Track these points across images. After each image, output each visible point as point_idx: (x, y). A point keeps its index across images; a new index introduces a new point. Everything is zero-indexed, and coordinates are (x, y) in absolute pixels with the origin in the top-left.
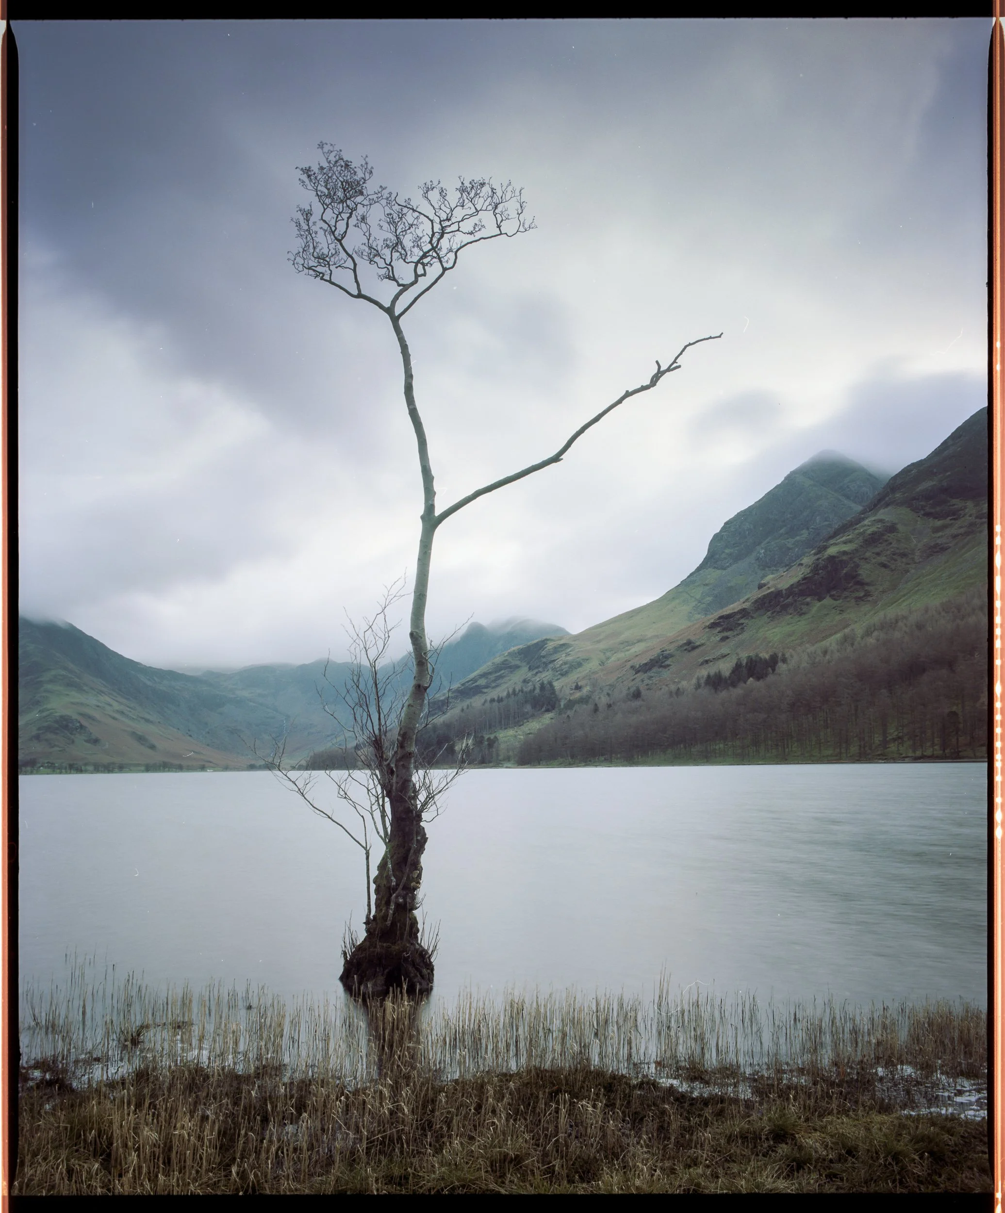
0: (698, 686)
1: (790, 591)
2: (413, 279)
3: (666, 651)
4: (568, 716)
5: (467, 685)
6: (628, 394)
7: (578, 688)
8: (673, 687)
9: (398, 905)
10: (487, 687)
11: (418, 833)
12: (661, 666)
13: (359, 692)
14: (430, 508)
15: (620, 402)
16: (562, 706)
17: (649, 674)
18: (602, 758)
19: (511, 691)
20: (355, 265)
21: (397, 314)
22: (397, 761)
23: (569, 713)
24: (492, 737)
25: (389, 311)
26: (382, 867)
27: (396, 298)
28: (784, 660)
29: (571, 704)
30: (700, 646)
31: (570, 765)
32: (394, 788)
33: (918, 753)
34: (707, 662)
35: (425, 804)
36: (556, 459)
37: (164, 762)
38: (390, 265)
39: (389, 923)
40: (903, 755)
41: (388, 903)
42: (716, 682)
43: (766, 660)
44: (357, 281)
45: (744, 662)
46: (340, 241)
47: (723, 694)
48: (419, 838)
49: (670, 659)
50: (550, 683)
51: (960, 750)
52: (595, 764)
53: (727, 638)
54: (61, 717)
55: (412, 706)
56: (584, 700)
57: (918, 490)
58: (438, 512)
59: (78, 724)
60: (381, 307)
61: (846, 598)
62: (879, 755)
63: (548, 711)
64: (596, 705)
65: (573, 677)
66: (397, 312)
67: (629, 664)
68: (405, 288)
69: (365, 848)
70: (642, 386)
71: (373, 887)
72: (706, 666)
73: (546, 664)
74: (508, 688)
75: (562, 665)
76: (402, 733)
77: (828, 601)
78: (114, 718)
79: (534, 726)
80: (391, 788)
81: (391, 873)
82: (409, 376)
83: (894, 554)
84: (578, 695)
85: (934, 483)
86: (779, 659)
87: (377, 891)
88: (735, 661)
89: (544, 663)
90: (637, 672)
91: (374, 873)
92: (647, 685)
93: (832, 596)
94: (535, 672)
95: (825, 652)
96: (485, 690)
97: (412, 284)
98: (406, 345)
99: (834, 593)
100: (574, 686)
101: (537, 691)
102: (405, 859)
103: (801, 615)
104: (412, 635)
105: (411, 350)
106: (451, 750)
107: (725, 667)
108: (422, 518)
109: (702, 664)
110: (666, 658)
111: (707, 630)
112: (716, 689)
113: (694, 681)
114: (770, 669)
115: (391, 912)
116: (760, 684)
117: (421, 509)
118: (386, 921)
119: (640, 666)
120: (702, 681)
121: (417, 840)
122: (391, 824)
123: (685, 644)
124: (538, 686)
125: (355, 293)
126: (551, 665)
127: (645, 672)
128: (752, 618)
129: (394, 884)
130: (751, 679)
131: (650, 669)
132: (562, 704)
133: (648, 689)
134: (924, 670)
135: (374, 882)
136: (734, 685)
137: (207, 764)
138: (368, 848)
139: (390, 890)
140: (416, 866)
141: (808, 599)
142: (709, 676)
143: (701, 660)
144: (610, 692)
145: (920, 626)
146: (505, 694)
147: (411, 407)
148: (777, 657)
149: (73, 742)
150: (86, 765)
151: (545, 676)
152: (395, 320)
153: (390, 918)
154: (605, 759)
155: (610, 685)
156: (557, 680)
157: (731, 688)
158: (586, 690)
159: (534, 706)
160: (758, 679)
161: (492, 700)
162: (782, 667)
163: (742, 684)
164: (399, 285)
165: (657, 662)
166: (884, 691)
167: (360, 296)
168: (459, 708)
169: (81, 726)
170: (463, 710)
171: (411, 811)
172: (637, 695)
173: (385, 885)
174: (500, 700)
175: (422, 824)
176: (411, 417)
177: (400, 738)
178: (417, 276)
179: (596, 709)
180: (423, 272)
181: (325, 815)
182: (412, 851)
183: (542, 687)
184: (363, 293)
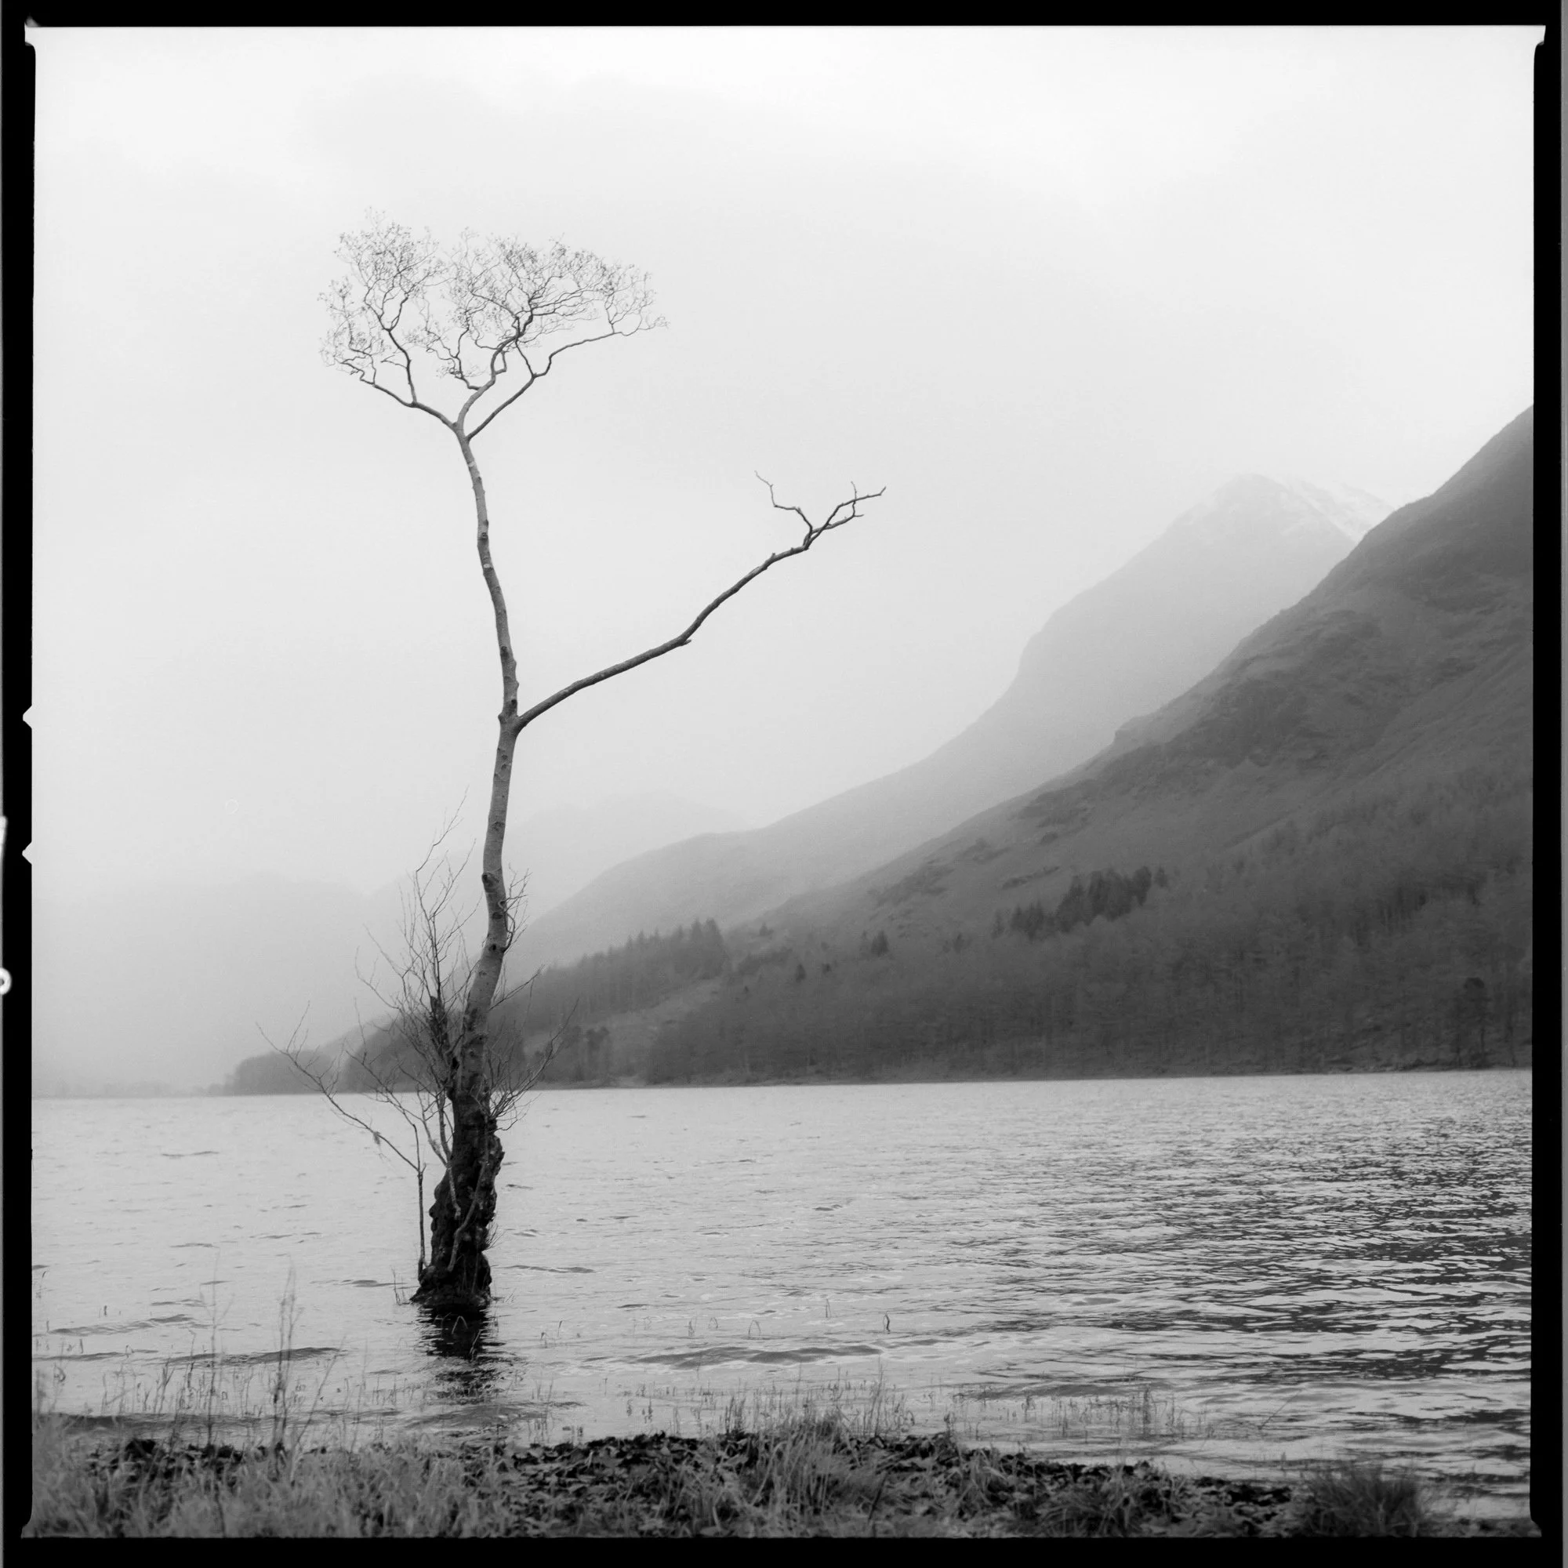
0: (998, 930)
2: (489, 378)
6: (774, 559)
7: (766, 933)
8: (949, 932)
9: (463, 1243)
11: (490, 1146)
13: (414, 955)
14: (511, 705)
15: (765, 567)
16: (735, 970)
18: (811, 1069)
20: (409, 360)
21: (467, 433)
22: (465, 1047)
23: (747, 982)
25: (456, 428)
26: (442, 1192)
27: (467, 408)
28: (1162, 881)
29: (751, 966)
30: (1003, 851)
31: (748, 1082)
32: (459, 1085)
33: (1411, 1058)
34: (1015, 882)
35: (500, 1109)
36: (682, 641)
38: (456, 357)
39: (450, 1267)
41: (449, 1244)
42: (1032, 923)
43: (1127, 881)
44: (410, 382)
45: (1087, 885)
46: (389, 331)
47: (1046, 946)
48: (492, 1153)
50: (712, 926)
51: (1487, 1050)
52: (798, 1080)
53: (1052, 837)
55: (484, 974)
56: (777, 958)
58: (521, 711)
60: (444, 421)
61: (1280, 761)
63: (706, 978)
64: (800, 967)
65: (757, 913)
66: (467, 430)
68: (479, 391)
69: (418, 1170)
70: (792, 549)
71: (428, 1220)
72: (1014, 891)
76: (471, 1009)
77: (1247, 767)
80: (455, 1085)
81: (454, 1199)
82: (483, 523)
84: (765, 947)
86: (1152, 880)
87: (434, 1227)
88: (1069, 882)
90: (881, 903)
91: (430, 1201)
92: (901, 927)
93: (1255, 758)
95: (1240, 866)
97: (488, 388)
98: (480, 478)
99: (1258, 751)
102: (472, 1181)
104: (485, 878)
105: (485, 485)
107: (1051, 894)
108: (501, 718)
109: (1005, 886)
112: (1032, 936)
113: (991, 920)
114: (1135, 898)
115: (454, 1252)
116: (1118, 924)
117: (499, 707)
118: (447, 1263)
120: (1007, 921)
121: (490, 1155)
122: (454, 1135)
123: (976, 849)
124: (687, 931)
125: (408, 399)
127: (897, 903)
129: (458, 1214)
130: (1099, 917)
132: (734, 964)
133: (902, 936)
134: (1423, 900)
135: (432, 1214)
136: (1066, 928)
138: (421, 1170)
139: (453, 1224)
140: (488, 1189)
141: (1211, 764)
142: (1019, 913)
143: (1005, 879)
144: (828, 942)
145: (1418, 817)
147: (487, 566)
148: (1150, 875)
151: (703, 912)
152: (465, 441)
153: (453, 1261)
154: (818, 1072)
155: (828, 929)
156: (726, 919)
157: (1060, 934)
158: (781, 939)
159: (679, 970)
160: (1113, 916)
162: (1156, 893)
163: (1081, 926)
164: (470, 388)
166: (1348, 940)
167: (414, 405)
171: (482, 1117)
172: (881, 947)
173: (445, 1218)
175: (496, 1133)
176: (487, 579)
177: (468, 1017)
178: (494, 373)
179: (801, 975)
180: (502, 367)
181: (360, 1125)
182: (482, 1170)
183: (696, 933)
184: (419, 401)
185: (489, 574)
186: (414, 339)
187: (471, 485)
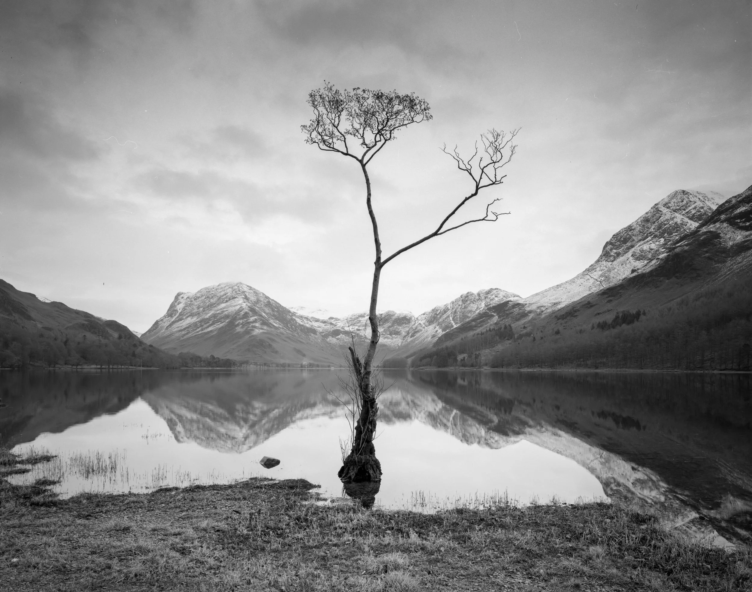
0: (593, 328)
1: (651, 273)
2: (374, 144)
3: (575, 307)
4: (519, 343)
5: (465, 325)
6: (466, 199)
7: (525, 328)
8: (578, 328)
10: (475, 326)
12: (572, 316)
14: (378, 258)
16: (516, 337)
17: (565, 320)
19: (488, 329)
20: (345, 139)
22: (364, 375)
23: (519, 341)
24: (477, 353)
25: (361, 161)
27: (365, 154)
28: (644, 314)
29: (521, 337)
30: (595, 305)
34: (599, 314)
37: (310, 363)
38: (363, 137)
40: (714, 368)
42: (603, 326)
43: (633, 314)
44: (346, 147)
45: (621, 315)
46: (337, 127)
47: (607, 333)
49: (578, 312)
50: (510, 325)
53: (611, 301)
54: (260, 340)
56: (528, 335)
57: (735, 213)
58: (382, 260)
59: (268, 344)
60: (357, 159)
61: (684, 278)
62: (698, 368)
63: (508, 339)
64: (535, 337)
65: (523, 321)
66: (364, 162)
67: (554, 315)
68: (370, 148)
70: (472, 195)
72: (598, 316)
73: (508, 315)
74: (487, 327)
75: (516, 315)
76: (365, 362)
77: (673, 279)
78: (285, 341)
79: (500, 347)
82: (369, 194)
83: (717, 252)
84: (525, 331)
85: (746, 208)
86: (641, 314)
88: (615, 314)
89: (507, 314)
90: (558, 319)
92: (564, 327)
93: (676, 277)
94: (502, 318)
95: (670, 310)
96: (474, 328)
97: (373, 147)
98: (368, 179)
99: (678, 275)
100: (523, 326)
101: (503, 329)
103: (656, 288)
105: (370, 181)
106: (456, 360)
107: (609, 318)
108: (375, 263)
109: (596, 315)
110: (575, 311)
111: (600, 296)
112: (603, 330)
113: (590, 325)
114: (635, 319)
116: (630, 326)
117: (374, 259)
119: (560, 316)
120: (595, 326)
123: (587, 304)
124: (503, 326)
125: (345, 152)
126: (511, 315)
127: (563, 319)
128: (627, 289)
130: (624, 324)
131: (566, 318)
132: (516, 336)
133: (564, 329)
134: (730, 320)
136: (614, 327)
137: (331, 364)
141: (662, 278)
142: (599, 323)
143: (595, 313)
144: (543, 330)
145: (730, 295)
146: (485, 330)
147: (370, 210)
148: (641, 312)
149: (266, 352)
150: (272, 364)
151: (507, 321)
152: (363, 166)
155: (543, 326)
156: (514, 323)
157: (612, 329)
158: (529, 329)
159: (500, 338)
160: (628, 324)
161: (478, 334)
162: (642, 317)
163: (618, 327)
164: (367, 147)
165: (570, 314)
166: (704, 332)
167: (347, 154)
168: (461, 338)
169: (269, 344)
170: (462, 339)
172: (558, 333)
174: (482, 334)
175: (375, 404)
177: (365, 365)
178: (376, 142)
179: (534, 340)
183: (506, 327)
184: (349, 153)
185: (371, 213)
186: (348, 132)
187: (365, 181)
